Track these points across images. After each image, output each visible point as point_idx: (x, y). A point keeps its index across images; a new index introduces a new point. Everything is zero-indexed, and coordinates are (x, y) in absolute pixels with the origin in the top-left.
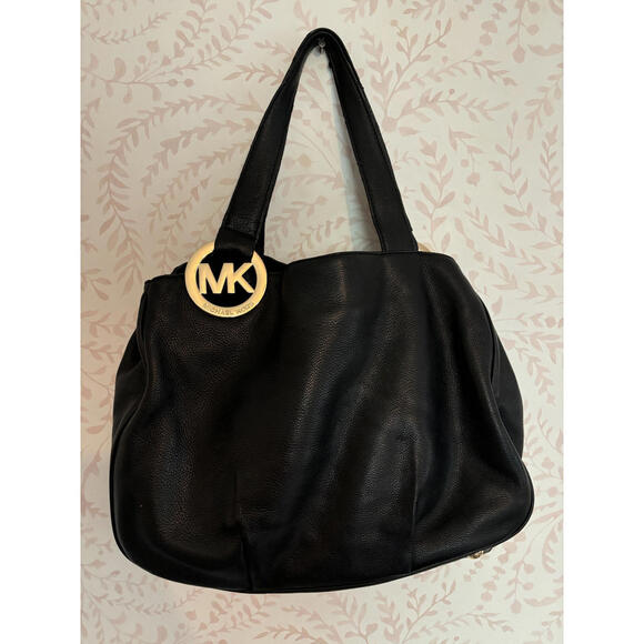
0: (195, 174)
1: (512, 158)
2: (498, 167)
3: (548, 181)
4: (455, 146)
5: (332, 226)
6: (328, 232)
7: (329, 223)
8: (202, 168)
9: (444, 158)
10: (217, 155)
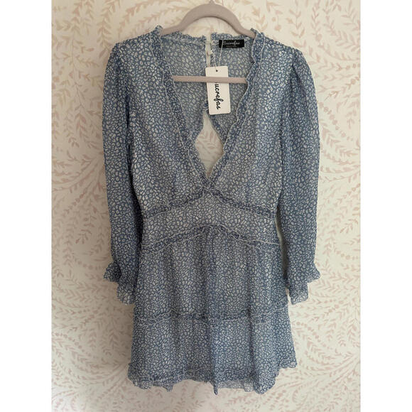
0: (143, 26)
1: (297, 17)
2: (290, 21)
3: (315, 29)
4: (269, 11)
8: (146, 23)
9: (264, 17)
10: (153, 16)
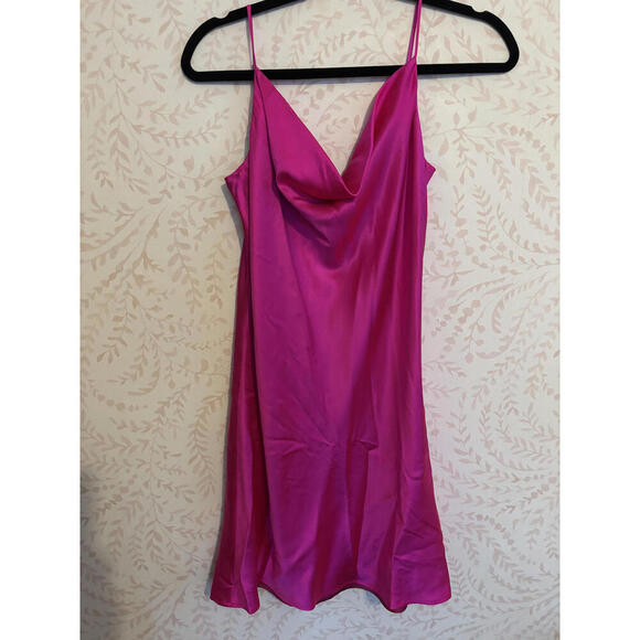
5: (345, 38)
6: (342, 43)
7: (343, 35)
